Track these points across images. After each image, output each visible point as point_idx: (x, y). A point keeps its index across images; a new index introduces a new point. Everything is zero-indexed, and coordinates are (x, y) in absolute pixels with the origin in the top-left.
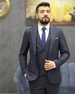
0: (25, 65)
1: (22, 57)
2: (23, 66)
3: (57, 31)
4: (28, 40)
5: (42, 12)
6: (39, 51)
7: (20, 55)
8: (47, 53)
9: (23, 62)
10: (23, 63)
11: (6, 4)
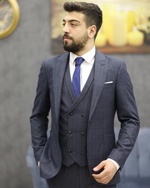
0: (41, 141)
1: (37, 122)
2: (36, 143)
3: (112, 66)
6: (66, 110)
7: (31, 118)
8: (82, 116)
9: (37, 134)
10: (37, 137)
11: (11, 10)
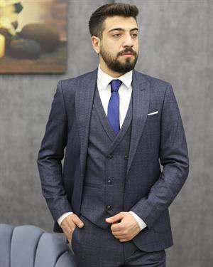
4: (66, 117)
5: (118, 35)
